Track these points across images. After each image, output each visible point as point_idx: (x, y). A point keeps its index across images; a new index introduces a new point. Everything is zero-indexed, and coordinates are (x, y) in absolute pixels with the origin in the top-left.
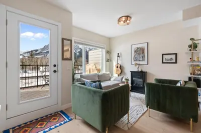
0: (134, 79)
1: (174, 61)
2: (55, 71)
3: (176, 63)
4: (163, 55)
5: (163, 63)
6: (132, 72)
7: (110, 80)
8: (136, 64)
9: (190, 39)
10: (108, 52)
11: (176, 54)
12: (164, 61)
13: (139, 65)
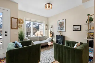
0: (58, 39)
1: (80, 30)
2: (6, 35)
3: (81, 31)
4: (73, 26)
5: (73, 31)
6: (57, 36)
7: (46, 40)
8: (59, 32)
9: (88, 15)
10: (47, 25)
11: (81, 25)
12: (74, 30)
13: (61, 32)
